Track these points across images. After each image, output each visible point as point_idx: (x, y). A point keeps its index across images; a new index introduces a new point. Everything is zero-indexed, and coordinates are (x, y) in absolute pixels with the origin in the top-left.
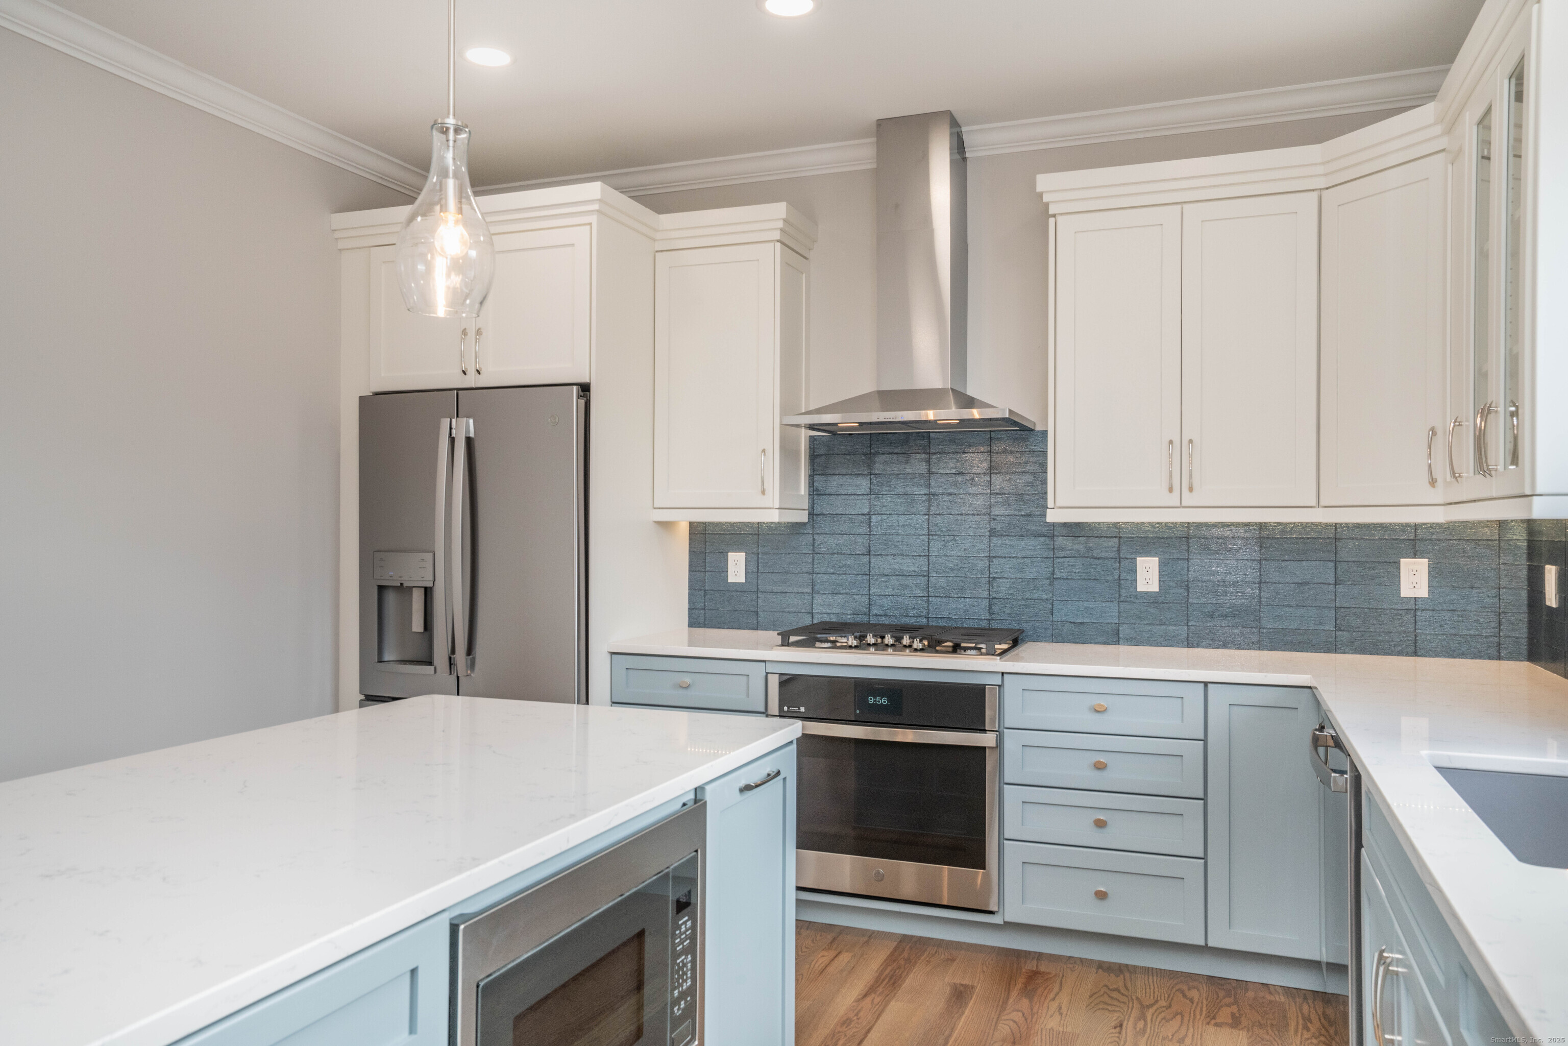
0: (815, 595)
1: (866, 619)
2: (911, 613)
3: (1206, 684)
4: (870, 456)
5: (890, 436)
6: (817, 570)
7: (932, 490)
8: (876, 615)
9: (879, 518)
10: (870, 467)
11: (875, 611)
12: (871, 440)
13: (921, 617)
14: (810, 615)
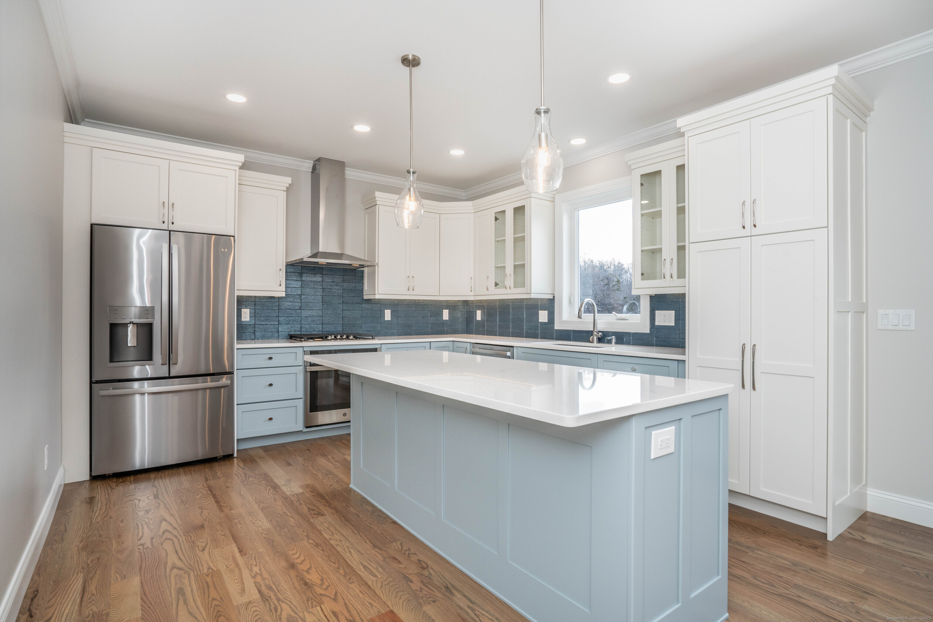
0: (279, 325)
1: (299, 333)
2: (316, 329)
3: (430, 342)
4: (301, 274)
5: (308, 267)
6: (280, 315)
7: (323, 287)
8: (303, 331)
9: (304, 296)
10: (301, 278)
11: (303, 330)
12: (301, 268)
13: (319, 331)
14: (277, 333)
